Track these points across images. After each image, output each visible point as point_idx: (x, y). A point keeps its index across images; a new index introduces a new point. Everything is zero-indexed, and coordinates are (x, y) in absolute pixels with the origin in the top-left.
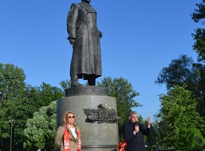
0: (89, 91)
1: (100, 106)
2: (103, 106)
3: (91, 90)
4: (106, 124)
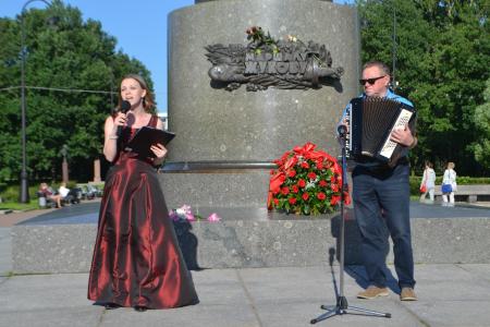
4: (279, 92)
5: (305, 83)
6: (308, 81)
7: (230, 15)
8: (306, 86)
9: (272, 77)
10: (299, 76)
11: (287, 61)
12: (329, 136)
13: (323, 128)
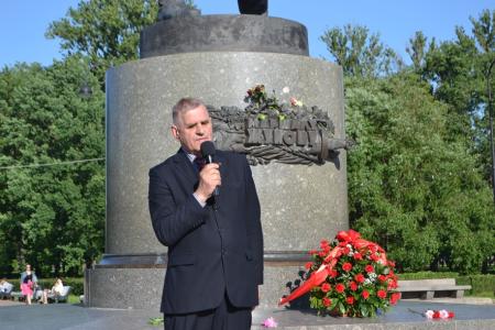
0: (219, 35)
1: (256, 95)
2: (268, 92)
3: (224, 32)
4: (283, 167)
5: (311, 156)
6: (315, 155)
7: (222, 71)
8: (312, 161)
9: (277, 149)
10: (307, 149)
11: (295, 130)
12: (332, 222)
13: (327, 212)
